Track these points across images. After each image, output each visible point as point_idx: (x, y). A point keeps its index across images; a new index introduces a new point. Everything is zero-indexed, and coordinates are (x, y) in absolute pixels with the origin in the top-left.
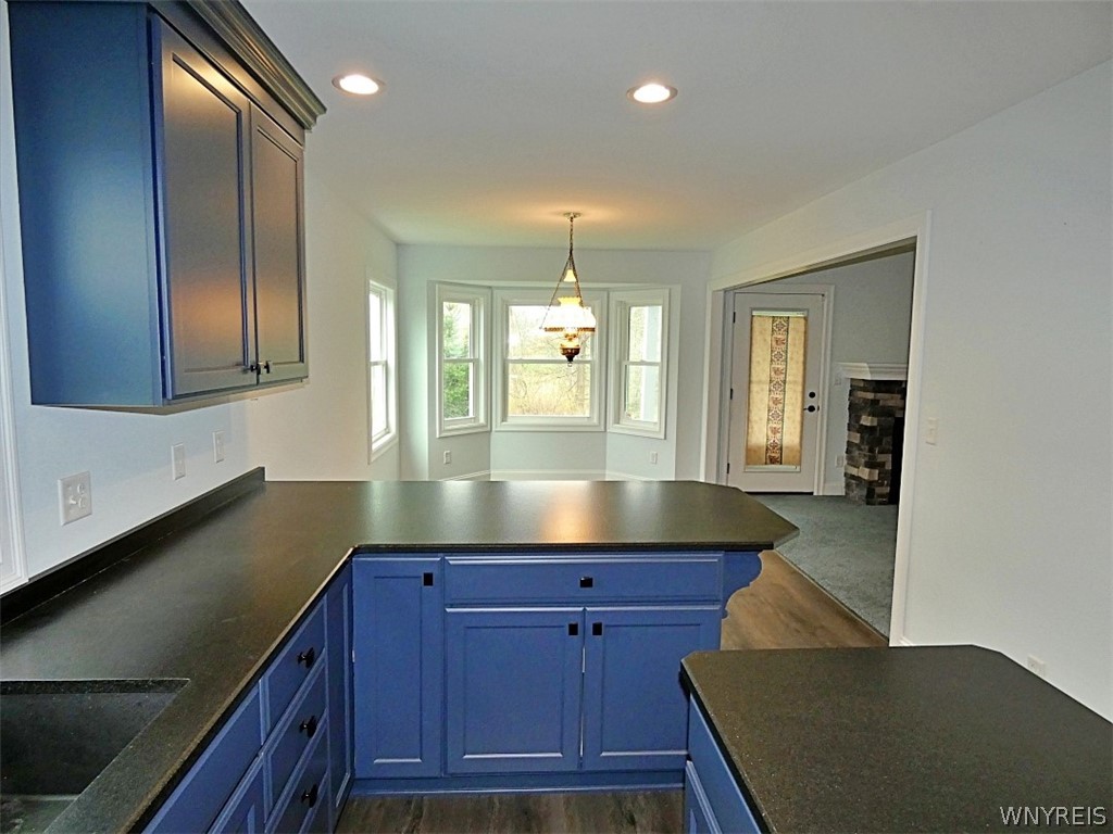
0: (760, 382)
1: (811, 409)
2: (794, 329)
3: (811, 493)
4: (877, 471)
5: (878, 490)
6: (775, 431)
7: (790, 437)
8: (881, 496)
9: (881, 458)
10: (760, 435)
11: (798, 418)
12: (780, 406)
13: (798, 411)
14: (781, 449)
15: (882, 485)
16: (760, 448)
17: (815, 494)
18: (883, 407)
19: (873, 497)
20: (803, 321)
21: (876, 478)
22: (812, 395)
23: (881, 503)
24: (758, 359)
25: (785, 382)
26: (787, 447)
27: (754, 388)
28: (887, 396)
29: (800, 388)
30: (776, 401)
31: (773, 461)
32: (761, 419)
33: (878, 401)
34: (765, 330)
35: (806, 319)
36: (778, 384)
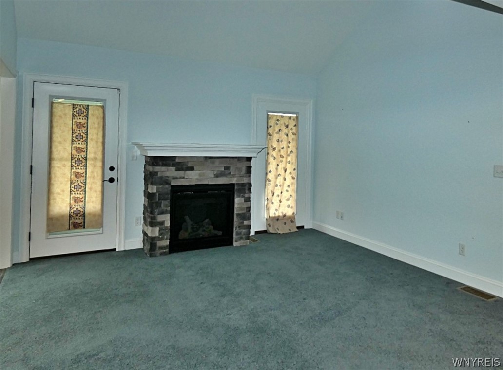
0: (61, 159)
1: (111, 180)
2: (93, 115)
3: (114, 250)
4: (158, 229)
5: (161, 244)
6: (76, 200)
7: (92, 204)
8: (161, 248)
9: (160, 218)
10: (62, 204)
11: (99, 188)
12: (82, 179)
13: (99, 183)
14: (84, 215)
15: (162, 239)
16: (63, 216)
17: (117, 250)
18: (161, 177)
19: (154, 250)
20: (101, 110)
21: (158, 235)
22: (112, 169)
23: (162, 254)
24: (60, 139)
25: (86, 159)
26: (89, 214)
27: (56, 164)
28: (163, 168)
29: (99, 164)
30: (77, 175)
31: (76, 226)
32: (63, 191)
33: (157, 173)
34: (65, 115)
35: (103, 107)
36: (79, 160)
